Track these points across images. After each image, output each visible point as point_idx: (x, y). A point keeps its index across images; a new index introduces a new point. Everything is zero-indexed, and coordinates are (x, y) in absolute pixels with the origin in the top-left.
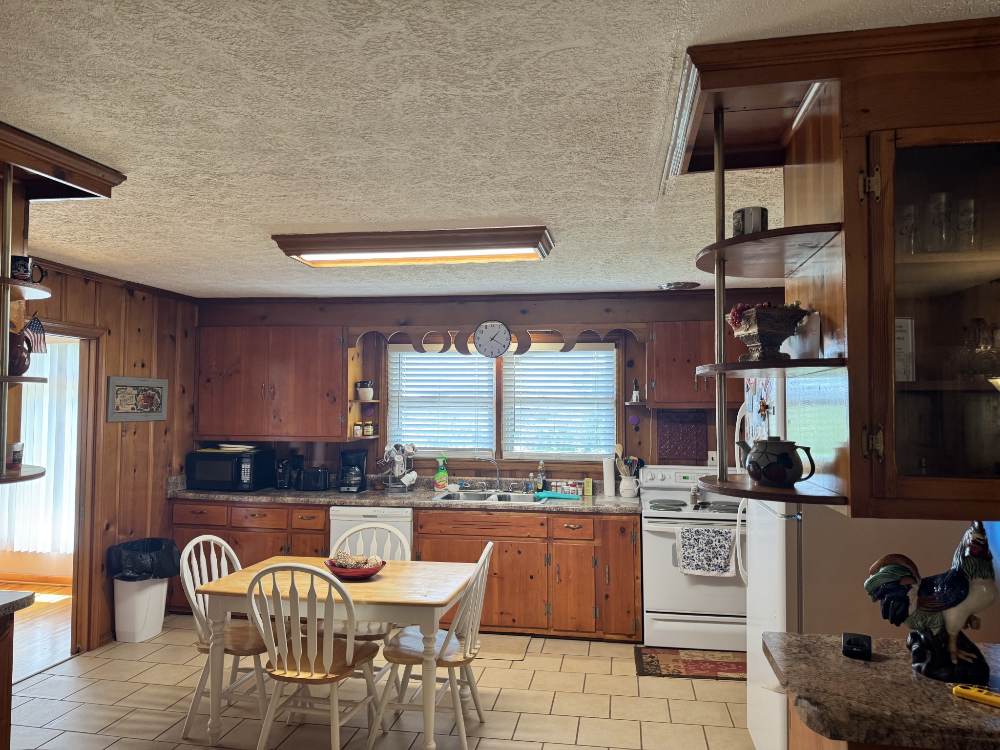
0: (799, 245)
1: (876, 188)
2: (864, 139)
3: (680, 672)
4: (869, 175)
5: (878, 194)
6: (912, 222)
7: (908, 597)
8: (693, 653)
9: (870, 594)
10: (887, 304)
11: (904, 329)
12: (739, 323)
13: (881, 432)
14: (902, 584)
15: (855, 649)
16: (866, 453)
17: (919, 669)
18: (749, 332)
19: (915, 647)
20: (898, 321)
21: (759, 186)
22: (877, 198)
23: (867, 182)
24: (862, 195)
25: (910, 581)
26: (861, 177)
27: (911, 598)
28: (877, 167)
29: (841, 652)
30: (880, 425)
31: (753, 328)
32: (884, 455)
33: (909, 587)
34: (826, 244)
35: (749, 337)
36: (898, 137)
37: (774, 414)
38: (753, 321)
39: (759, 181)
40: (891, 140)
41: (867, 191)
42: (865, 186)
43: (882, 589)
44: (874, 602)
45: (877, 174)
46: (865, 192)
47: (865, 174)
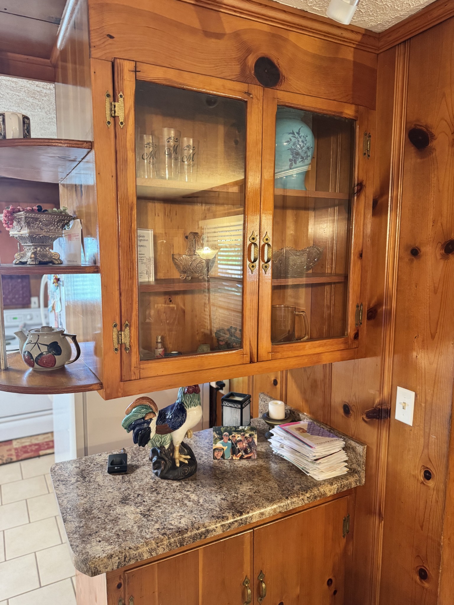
0: (59, 157)
1: (120, 113)
2: (110, 64)
3: (11, 459)
4: (114, 101)
5: (121, 119)
6: (151, 149)
7: (150, 428)
8: (23, 440)
9: (125, 429)
10: (131, 221)
11: (146, 238)
12: (12, 224)
13: (128, 328)
14: (146, 419)
15: (116, 468)
16: (116, 346)
17: (156, 474)
18: (22, 232)
19: (155, 459)
20: (140, 232)
21: (43, 100)
22: (122, 123)
23: (113, 106)
24: (109, 119)
25: (151, 416)
26: (108, 100)
27: (152, 428)
28: (121, 94)
29: (106, 471)
30: (127, 323)
31: (24, 230)
32: (130, 346)
33: (151, 419)
34: (83, 159)
35: (22, 238)
36: (138, 70)
37: (63, 286)
38: (23, 223)
39: (41, 95)
40: (133, 71)
41: (113, 115)
42: (111, 110)
43: (134, 424)
44: (128, 432)
45: (121, 100)
46: (111, 116)
47: (112, 98)
